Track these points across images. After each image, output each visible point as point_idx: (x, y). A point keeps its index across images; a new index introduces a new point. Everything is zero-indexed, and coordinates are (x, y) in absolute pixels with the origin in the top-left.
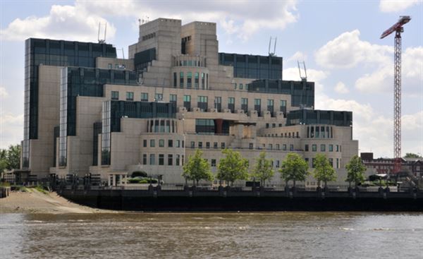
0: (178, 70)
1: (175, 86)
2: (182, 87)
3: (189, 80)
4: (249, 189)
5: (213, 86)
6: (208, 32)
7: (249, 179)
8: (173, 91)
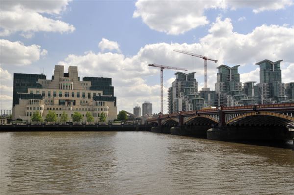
0: (62, 83)
1: (61, 89)
2: (64, 89)
3: (67, 87)
4: (68, 124)
5: (76, 88)
6: (74, 70)
7: (68, 121)
8: (61, 90)
